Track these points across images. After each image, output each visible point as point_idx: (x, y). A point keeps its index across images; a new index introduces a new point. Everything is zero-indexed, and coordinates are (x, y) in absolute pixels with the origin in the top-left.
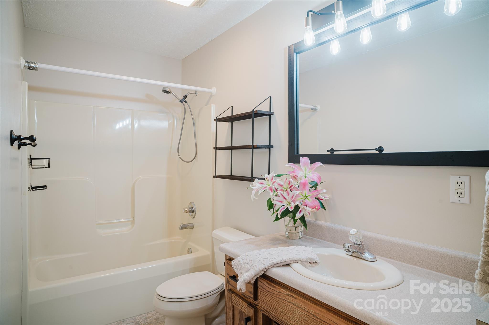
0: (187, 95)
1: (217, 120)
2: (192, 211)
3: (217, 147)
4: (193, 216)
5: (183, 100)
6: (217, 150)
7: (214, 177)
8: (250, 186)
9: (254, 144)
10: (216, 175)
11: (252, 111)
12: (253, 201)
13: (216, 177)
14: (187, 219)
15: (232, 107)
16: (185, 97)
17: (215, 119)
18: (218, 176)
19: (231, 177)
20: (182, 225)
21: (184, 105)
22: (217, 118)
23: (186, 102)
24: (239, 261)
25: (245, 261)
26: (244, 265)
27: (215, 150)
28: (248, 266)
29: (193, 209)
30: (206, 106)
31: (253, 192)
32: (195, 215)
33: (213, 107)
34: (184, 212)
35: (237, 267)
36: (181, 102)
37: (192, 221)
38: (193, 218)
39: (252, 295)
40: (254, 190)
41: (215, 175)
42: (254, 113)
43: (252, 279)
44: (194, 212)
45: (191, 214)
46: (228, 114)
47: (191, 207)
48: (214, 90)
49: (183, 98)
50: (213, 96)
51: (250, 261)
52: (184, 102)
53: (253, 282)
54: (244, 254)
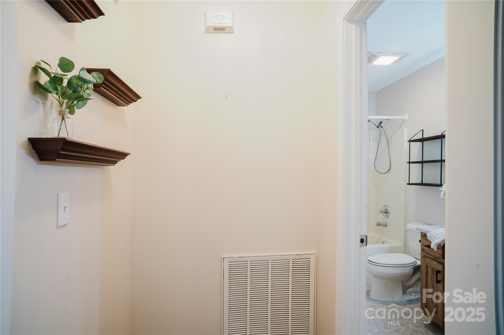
0: (382, 121)
1: (410, 141)
2: (386, 212)
3: (410, 161)
4: (387, 216)
5: (379, 126)
6: (410, 164)
7: (407, 184)
8: (440, 189)
9: (442, 159)
10: (410, 183)
11: (441, 134)
12: (442, 199)
13: (409, 184)
14: (381, 218)
15: (423, 130)
16: (381, 123)
17: (409, 140)
18: (411, 184)
19: (422, 184)
20: (378, 222)
21: (380, 129)
22: (411, 140)
23: (381, 127)
24: (432, 234)
25: (436, 233)
26: (436, 235)
27: (409, 164)
28: (439, 236)
29: (387, 211)
30: (399, 129)
31: (442, 193)
32: (389, 216)
33: (406, 130)
34: (380, 213)
35: (431, 237)
36: (378, 127)
37: (386, 220)
38: (387, 218)
39: (442, 256)
40: (442, 191)
41: (408, 183)
42: (443, 136)
43: (442, 242)
44: (388, 214)
45: (385, 214)
46: (419, 136)
47: (385, 209)
48: (406, 117)
49: (379, 124)
50: (405, 121)
51: (440, 233)
52: (380, 127)
53: (442, 245)
54: (436, 230)
